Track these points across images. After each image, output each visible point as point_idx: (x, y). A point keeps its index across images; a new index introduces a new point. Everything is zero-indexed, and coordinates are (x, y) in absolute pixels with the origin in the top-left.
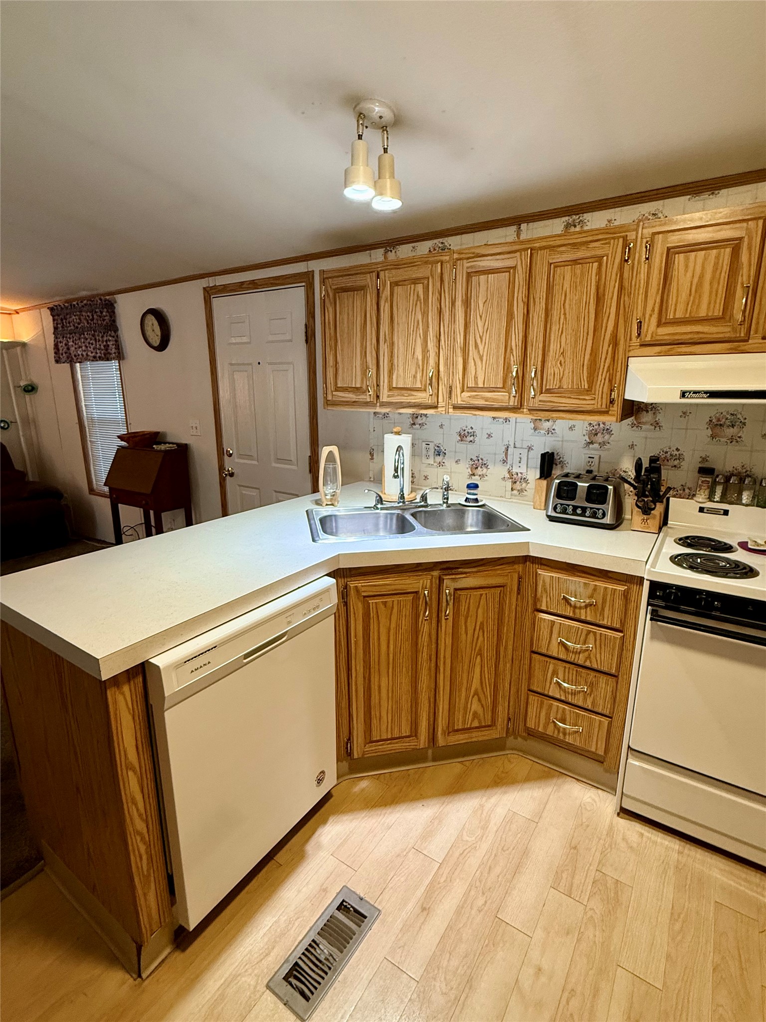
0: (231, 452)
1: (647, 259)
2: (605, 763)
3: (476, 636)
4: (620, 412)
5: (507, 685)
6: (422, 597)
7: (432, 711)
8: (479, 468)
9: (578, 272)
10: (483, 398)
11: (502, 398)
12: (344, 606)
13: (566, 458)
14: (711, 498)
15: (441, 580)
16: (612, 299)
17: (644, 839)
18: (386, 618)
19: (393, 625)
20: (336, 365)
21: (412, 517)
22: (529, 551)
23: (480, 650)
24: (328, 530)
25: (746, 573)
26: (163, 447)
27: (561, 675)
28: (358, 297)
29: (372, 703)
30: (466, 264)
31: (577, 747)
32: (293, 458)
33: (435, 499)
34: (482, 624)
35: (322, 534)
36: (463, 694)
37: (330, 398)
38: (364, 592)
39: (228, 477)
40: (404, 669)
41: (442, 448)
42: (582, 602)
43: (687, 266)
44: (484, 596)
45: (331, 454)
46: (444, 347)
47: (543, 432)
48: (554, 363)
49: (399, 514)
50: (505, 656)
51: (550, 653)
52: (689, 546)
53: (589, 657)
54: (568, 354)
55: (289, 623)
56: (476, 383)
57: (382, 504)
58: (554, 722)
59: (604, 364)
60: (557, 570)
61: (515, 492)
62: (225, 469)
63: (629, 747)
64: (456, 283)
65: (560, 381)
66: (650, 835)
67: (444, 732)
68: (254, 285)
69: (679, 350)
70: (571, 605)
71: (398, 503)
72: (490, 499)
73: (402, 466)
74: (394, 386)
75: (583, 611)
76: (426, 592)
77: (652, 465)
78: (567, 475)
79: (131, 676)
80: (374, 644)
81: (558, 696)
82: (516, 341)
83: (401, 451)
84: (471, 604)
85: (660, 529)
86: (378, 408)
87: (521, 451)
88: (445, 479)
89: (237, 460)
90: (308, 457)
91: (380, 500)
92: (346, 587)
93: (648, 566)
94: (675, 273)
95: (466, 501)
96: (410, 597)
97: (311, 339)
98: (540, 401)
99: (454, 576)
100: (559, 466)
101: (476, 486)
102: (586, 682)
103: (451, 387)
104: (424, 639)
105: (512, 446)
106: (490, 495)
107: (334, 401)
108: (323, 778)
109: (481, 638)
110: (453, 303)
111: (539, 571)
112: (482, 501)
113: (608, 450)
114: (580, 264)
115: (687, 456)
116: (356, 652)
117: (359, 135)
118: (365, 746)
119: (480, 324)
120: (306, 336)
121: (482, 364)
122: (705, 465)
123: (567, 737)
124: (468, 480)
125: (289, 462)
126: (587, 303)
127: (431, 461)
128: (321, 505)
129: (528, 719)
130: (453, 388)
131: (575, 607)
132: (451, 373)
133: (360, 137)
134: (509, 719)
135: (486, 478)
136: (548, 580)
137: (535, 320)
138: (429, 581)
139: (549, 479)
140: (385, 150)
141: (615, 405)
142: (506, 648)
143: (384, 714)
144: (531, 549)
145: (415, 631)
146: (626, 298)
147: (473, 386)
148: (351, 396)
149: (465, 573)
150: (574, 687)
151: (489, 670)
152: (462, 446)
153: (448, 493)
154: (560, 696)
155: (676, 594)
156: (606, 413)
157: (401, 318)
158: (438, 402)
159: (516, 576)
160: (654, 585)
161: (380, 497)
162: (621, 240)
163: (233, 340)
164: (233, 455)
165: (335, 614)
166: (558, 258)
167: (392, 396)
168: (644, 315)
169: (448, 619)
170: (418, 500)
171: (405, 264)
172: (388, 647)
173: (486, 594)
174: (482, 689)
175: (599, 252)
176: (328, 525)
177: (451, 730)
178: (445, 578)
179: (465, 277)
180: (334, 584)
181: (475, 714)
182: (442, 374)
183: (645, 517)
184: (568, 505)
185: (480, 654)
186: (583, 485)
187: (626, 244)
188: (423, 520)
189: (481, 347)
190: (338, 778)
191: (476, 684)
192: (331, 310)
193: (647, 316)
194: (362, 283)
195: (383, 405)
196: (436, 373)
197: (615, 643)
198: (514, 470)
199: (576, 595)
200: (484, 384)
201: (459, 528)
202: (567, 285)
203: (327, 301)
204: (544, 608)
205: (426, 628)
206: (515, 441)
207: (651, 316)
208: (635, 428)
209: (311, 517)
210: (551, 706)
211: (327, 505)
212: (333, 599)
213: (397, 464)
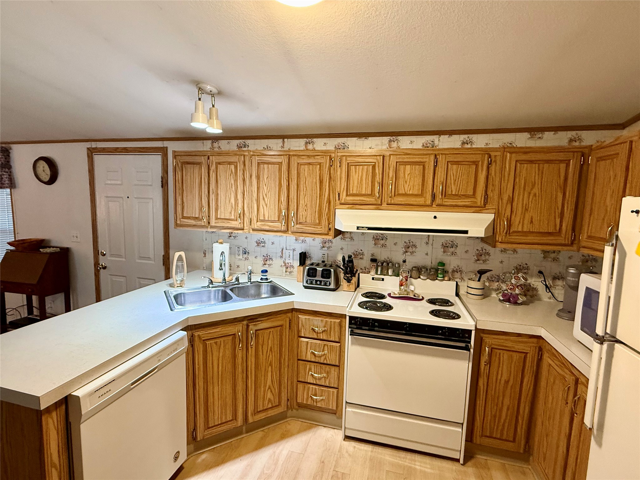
0: (105, 253)
1: (340, 166)
2: (337, 414)
3: (268, 355)
4: (333, 234)
5: (286, 381)
6: (237, 336)
7: (245, 402)
8: (268, 261)
9: (311, 169)
10: (268, 226)
11: (278, 226)
12: (191, 347)
13: (312, 255)
14: (377, 273)
15: (248, 326)
16: (326, 182)
17: (356, 449)
18: (217, 351)
19: (221, 355)
20: (183, 204)
21: (230, 291)
22: (294, 306)
23: (271, 363)
24: (179, 302)
25: (388, 309)
26: (48, 250)
27: (313, 370)
28: (197, 168)
29: (209, 404)
30: (257, 158)
31: (324, 408)
32: (152, 256)
33: (243, 279)
34: (271, 348)
35: (176, 306)
36: (263, 389)
37: (178, 222)
38: (203, 337)
39: (102, 270)
40: (228, 380)
41: (247, 250)
42: (321, 330)
43: (356, 172)
44: (272, 332)
45: (180, 257)
46: (246, 198)
47: (300, 241)
48: (302, 210)
49: (222, 290)
50: (284, 364)
51: (307, 359)
52: (367, 297)
53: (325, 358)
54: (309, 206)
55: (159, 360)
56: (264, 218)
57: (212, 284)
58: (311, 396)
59: (325, 211)
60: (308, 315)
61: (288, 273)
62: (99, 265)
63: (346, 402)
64: (252, 166)
65: (306, 219)
66: (359, 446)
67: (252, 415)
68: (126, 151)
69: (356, 207)
70: (315, 332)
71: (222, 283)
72: (274, 277)
73: (224, 262)
74: (219, 217)
75: (321, 334)
76: (240, 334)
77: (349, 259)
78: (312, 264)
79: (58, 406)
80: (209, 367)
81: (312, 382)
82: (284, 198)
83: (224, 254)
84: (265, 336)
85: (356, 289)
86: (209, 229)
87: (289, 251)
88: (249, 268)
89: (109, 258)
90: (162, 256)
91: (211, 282)
92: (192, 336)
93: (348, 309)
94: (351, 174)
95: (261, 279)
96: (231, 337)
97: (165, 185)
98: (297, 228)
99: (255, 323)
100: (309, 259)
101: (266, 271)
102: (325, 372)
103: (251, 219)
104: (239, 360)
105: (285, 248)
106: (274, 275)
107: (181, 224)
108: (178, 456)
109: (271, 356)
110: (251, 176)
111: (300, 316)
112: (270, 279)
113: (331, 250)
114: (311, 165)
115: (365, 253)
116: (198, 374)
117: (199, 98)
118: (204, 431)
119: (265, 188)
120: (162, 184)
121: (267, 207)
122: (373, 257)
123: (318, 403)
124: (262, 267)
125: (149, 258)
126: (316, 183)
127: (241, 257)
128: (174, 287)
129: (298, 398)
130: (252, 220)
131: (317, 333)
132: (251, 212)
133: (200, 99)
134: (288, 400)
135: (272, 266)
136: (304, 320)
137: (292, 189)
138: (241, 327)
139: (304, 266)
140: (213, 106)
141: (331, 231)
142: (284, 359)
143: (216, 409)
144: (295, 305)
145: (234, 356)
146: (332, 182)
147: (263, 219)
148: (192, 222)
149: (261, 321)
150: (320, 375)
151: (276, 374)
152: (258, 249)
153: (251, 276)
154: (313, 381)
155: (360, 321)
156: (327, 234)
157: (222, 181)
158: (244, 226)
159: (288, 320)
160: (351, 318)
161: (211, 281)
162: (328, 157)
163: (109, 182)
164: (106, 255)
165: (186, 353)
166: (301, 161)
167: (218, 223)
168: (340, 191)
169: (252, 347)
170: (233, 281)
171: (223, 153)
172: (218, 368)
173: (273, 331)
174: (273, 385)
175: (320, 161)
176: (179, 300)
177: (256, 411)
178: (250, 324)
179: (256, 164)
180: (185, 335)
181: (270, 400)
182: (246, 212)
183: (349, 284)
184: (313, 280)
185: (271, 365)
186: (319, 269)
187: (331, 159)
188: (237, 293)
189: (266, 200)
190: (187, 456)
191: (269, 382)
192: (180, 173)
193: (342, 191)
194: (199, 161)
195: (212, 227)
196: (242, 211)
197: (336, 349)
198: (287, 261)
199: (317, 327)
200: (268, 218)
201: (258, 296)
202: (306, 174)
203: (177, 168)
204: (303, 335)
205: (240, 355)
206: (286, 246)
207: (343, 191)
208: (342, 240)
209: (168, 295)
210: (309, 388)
211: (177, 287)
212: (186, 343)
213: (221, 262)
